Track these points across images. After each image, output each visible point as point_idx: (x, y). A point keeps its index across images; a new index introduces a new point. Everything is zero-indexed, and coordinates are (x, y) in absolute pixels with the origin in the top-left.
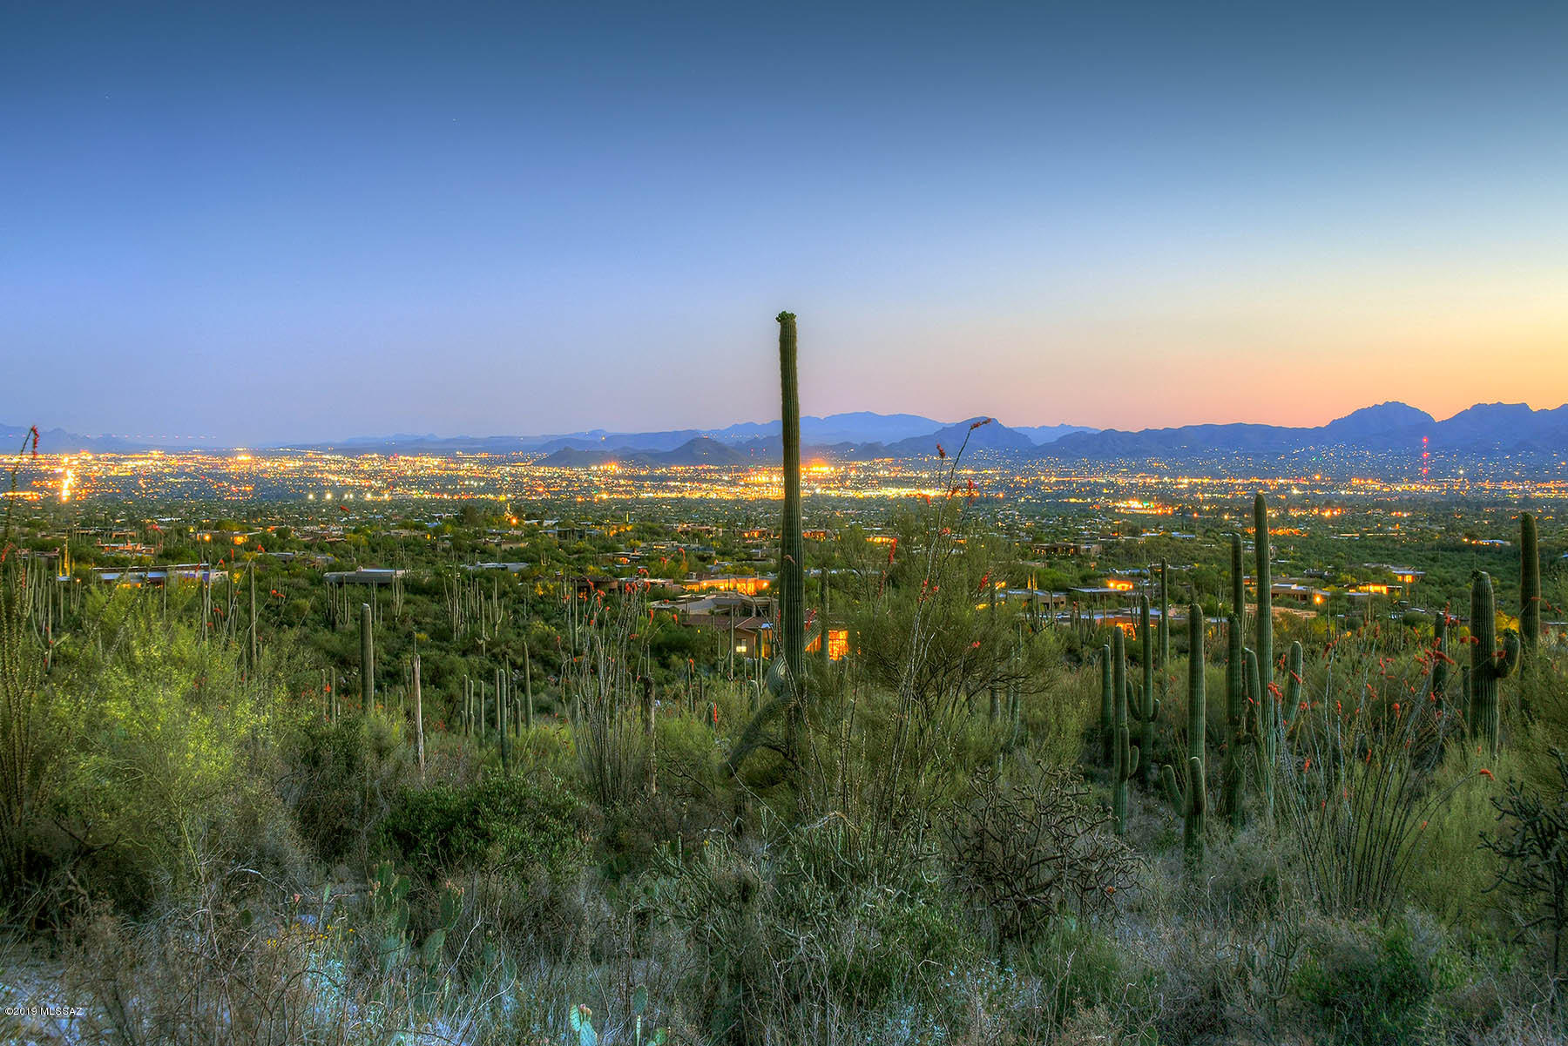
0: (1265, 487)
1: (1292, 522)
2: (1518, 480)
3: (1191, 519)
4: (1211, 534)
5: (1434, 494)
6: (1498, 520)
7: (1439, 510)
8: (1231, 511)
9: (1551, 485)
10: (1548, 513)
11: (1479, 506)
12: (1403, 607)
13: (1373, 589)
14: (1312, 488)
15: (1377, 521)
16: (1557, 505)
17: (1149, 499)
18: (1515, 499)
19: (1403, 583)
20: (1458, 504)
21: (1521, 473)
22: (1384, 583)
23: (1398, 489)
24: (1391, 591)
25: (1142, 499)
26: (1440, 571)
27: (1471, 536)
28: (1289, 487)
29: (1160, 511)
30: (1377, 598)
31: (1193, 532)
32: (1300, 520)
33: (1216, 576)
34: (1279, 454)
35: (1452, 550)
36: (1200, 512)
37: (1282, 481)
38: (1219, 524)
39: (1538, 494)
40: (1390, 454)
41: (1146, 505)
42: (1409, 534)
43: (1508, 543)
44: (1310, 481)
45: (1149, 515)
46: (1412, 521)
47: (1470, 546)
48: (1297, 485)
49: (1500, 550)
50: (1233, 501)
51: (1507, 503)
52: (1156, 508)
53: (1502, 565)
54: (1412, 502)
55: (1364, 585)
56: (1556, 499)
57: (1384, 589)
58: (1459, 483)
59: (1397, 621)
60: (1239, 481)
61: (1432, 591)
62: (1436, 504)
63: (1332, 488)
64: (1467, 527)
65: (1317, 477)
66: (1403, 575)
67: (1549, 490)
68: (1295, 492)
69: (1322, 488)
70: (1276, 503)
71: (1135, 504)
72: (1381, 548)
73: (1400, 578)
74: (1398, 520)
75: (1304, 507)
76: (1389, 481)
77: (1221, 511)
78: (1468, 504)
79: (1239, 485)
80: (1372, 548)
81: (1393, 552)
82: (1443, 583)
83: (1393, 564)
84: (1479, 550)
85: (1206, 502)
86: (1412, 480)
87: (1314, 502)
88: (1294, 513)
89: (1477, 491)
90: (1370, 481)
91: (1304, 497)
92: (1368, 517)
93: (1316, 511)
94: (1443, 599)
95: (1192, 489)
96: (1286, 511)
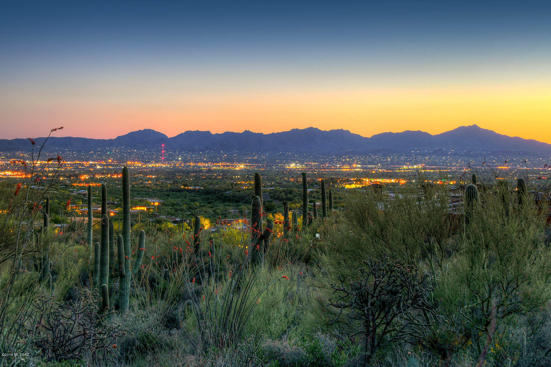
0: (83, 165)
1: (96, 181)
2: (205, 162)
3: (41, 180)
4: (53, 186)
5: (167, 168)
6: (197, 179)
7: (171, 174)
8: (64, 176)
9: (220, 164)
10: (219, 175)
11: (188, 173)
12: (155, 216)
13: (138, 208)
14: (107, 165)
15: (140, 180)
16: (223, 172)
17: (18, 171)
18: (204, 170)
19: (154, 205)
20: (179, 172)
21: (207, 159)
22: (145, 206)
23: (150, 166)
24: (148, 209)
25: (13, 171)
26: (171, 200)
27: (185, 185)
28: (95, 165)
29: (24, 176)
30: (142, 212)
31: (43, 186)
32: (101, 180)
33: (57, 206)
34: (90, 151)
35: (176, 191)
36: (47, 176)
37: (91, 162)
38: (59, 182)
39: (214, 168)
40: (146, 151)
41: (15, 173)
42: (156, 185)
43: (202, 188)
44: (106, 162)
45: (17, 178)
46: (157, 179)
47: (185, 189)
48: (100, 165)
49: (198, 191)
50: (66, 171)
51: (201, 171)
52: (22, 175)
53: (199, 197)
54: (157, 171)
55: (135, 207)
56: (222, 170)
57: (145, 209)
58: (179, 163)
59: (153, 222)
60: (69, 162)
61: (168, 209)
62: (168, 172)
63: (117, 165)
64: (183, 181)
65: (110, 161)
66: (154, 202)
67: (219, 166)
68: (98, 167)
69: (112, 165)
70: (88, 172)
71: (9, 173)
72: (142, 191)
73: (152, 203)
74: (150, 179)
75: (103, 174)
76: (146, 163)
77: (59, 176)
78: (183, 172)
79: (68, 164)
80: (137, 191)
81: (150, 193)
82: (173, 205)
83: (149, 198)
84: (188, 191)
85: (50, 172)
86: (157, 162)
87: (109, 171)
88: (98, 177)
89: (187, 167)
90: (136, 163)
91: (103, 169)
92: (136, 178)
93: (109, 176)
94: (173, 212)
95: (42, 166)
96: (94, 175)
